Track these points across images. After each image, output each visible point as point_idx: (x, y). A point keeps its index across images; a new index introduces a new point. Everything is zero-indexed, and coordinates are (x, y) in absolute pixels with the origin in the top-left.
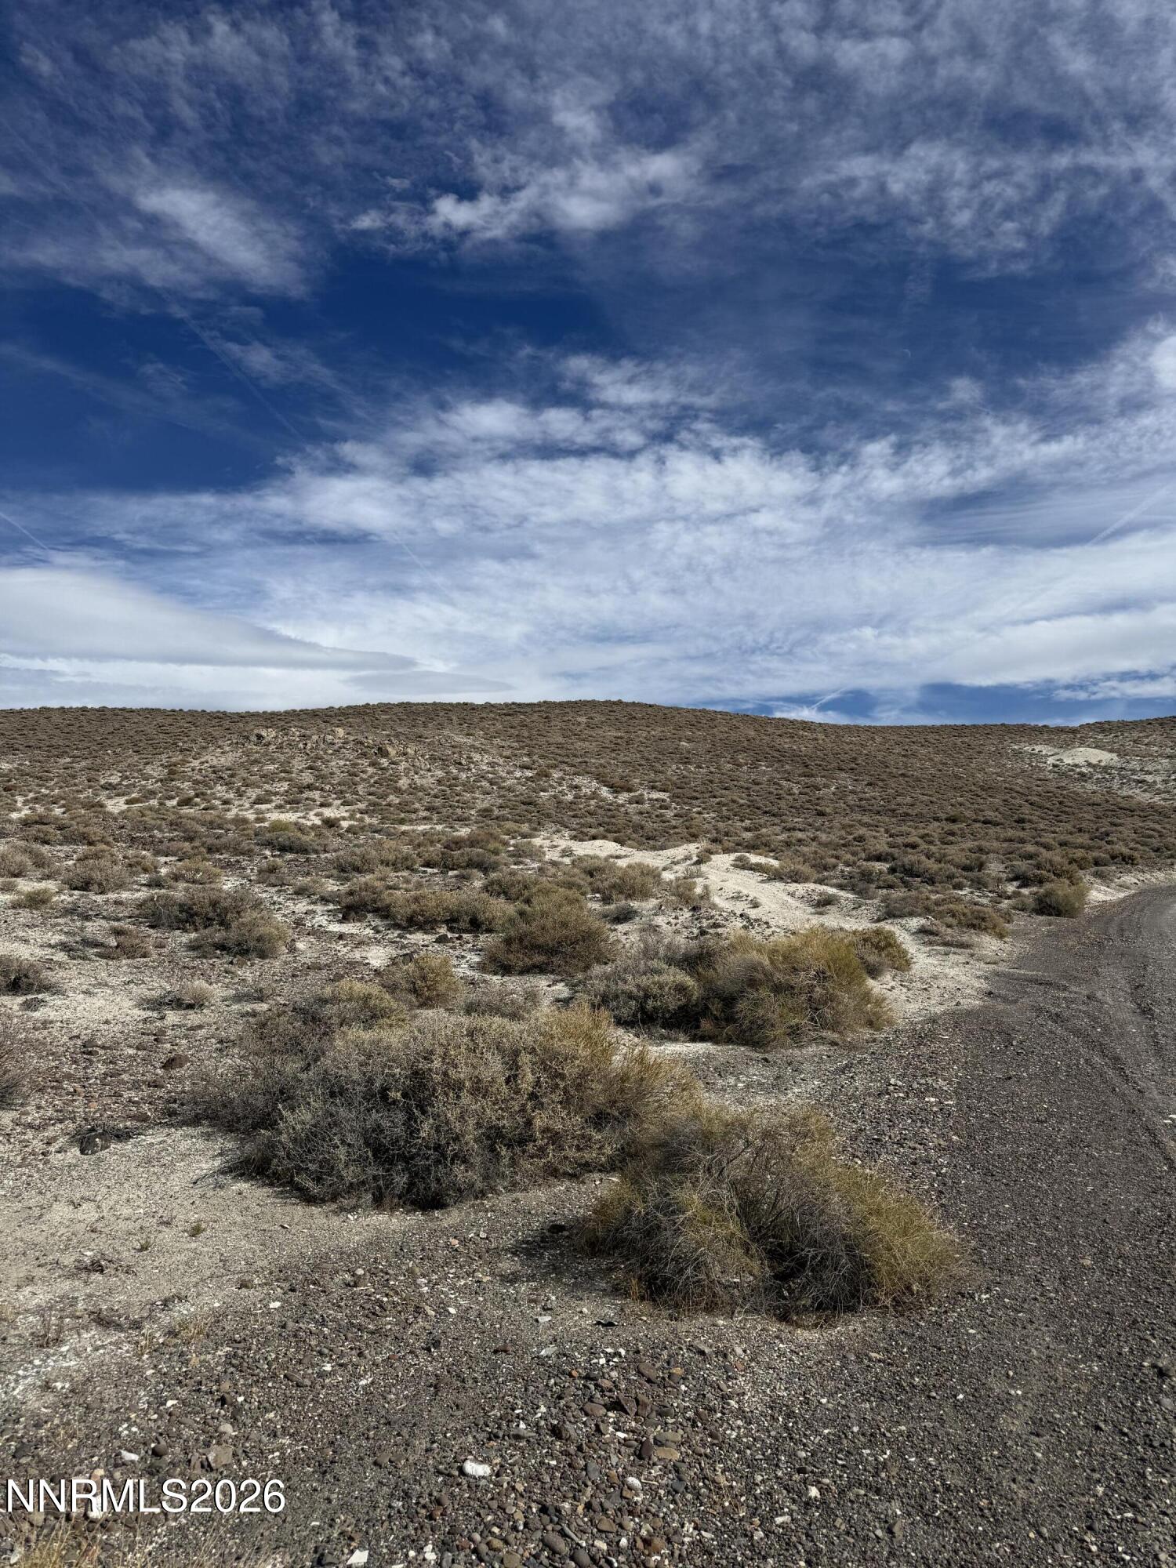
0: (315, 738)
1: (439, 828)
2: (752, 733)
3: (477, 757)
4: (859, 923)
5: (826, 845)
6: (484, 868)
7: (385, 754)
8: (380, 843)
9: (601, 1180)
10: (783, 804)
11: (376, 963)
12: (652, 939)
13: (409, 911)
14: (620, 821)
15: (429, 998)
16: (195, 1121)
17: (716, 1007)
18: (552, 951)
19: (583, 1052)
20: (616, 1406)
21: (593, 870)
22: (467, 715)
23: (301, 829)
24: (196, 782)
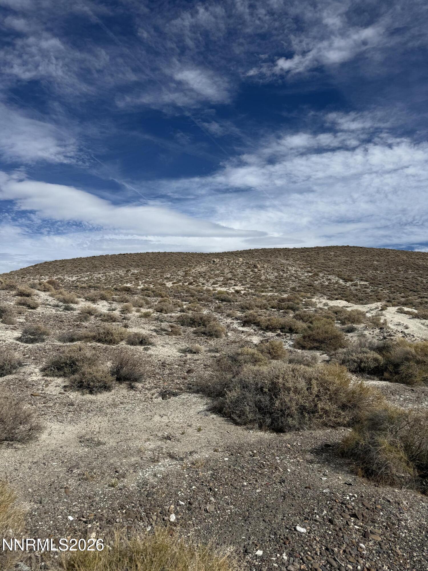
0: (232, 261)
1: (276, 294)
2: (405, 258)
3: (290, 268)
6: (293, 309)
7: (256, 267)
8: (255, 299)
9: (344, 430)
11: (255, 342)
12: (363, 340)
13: (266, 324)
14: (348, 293)
15: (275, 356)
16: (197, 392)
18: (322, 342)
19: (337, 381)
20: (354, 516)
21: (337, 312)
22: (286, 252)
23: (228, 293)
24: (194, 277)
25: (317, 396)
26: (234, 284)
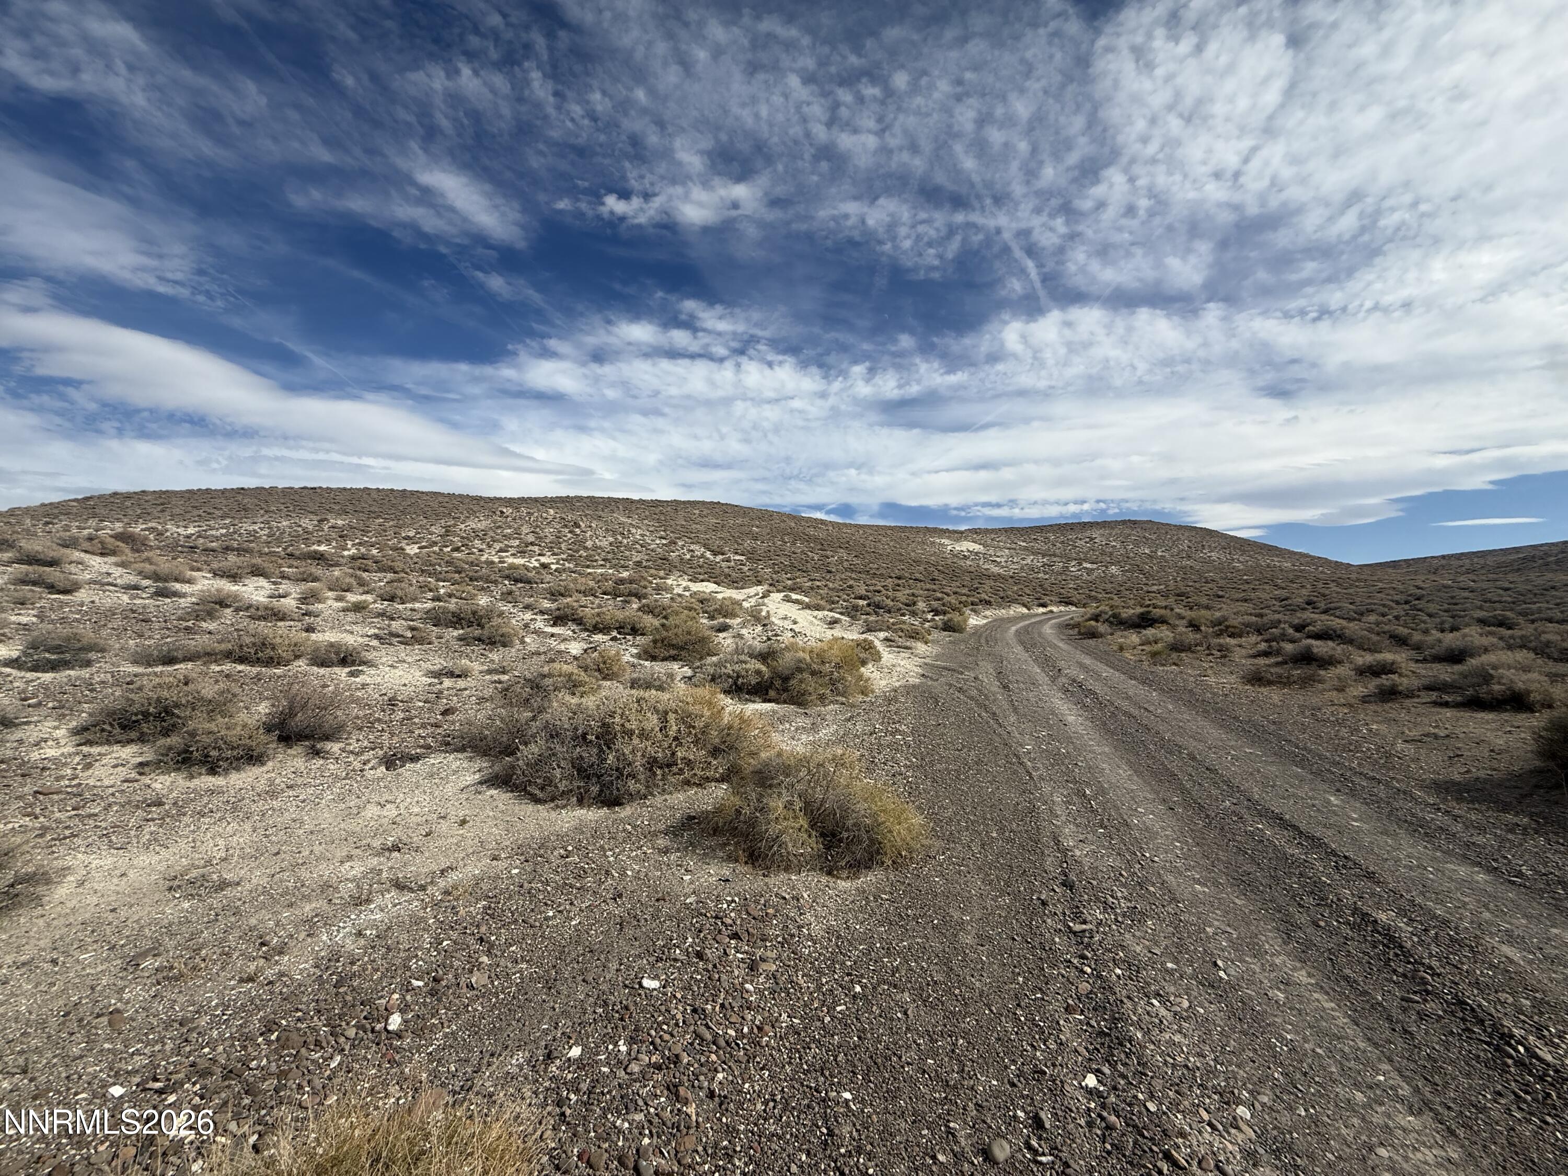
0: (536, 514)
1: (611, 571)
2: (792, 524)
3: (633, 530)
5: (833, 589)
6: (639, 597)
7: (579, 527)
8: (575, 579)
10: (809, 565)
11: (574, 652)
12: (740, 642)
13: (594, 621)
14: (718, 571)
15: (607, 675)
16: (462, 749)
17: (777, 683)
18: (682, 648)
19: (707, 713)
21: (702, 600)
22: (628, 505)
23: (527, 568)
24: (463, 538)
25: (676, 739)
26: (538, 552)
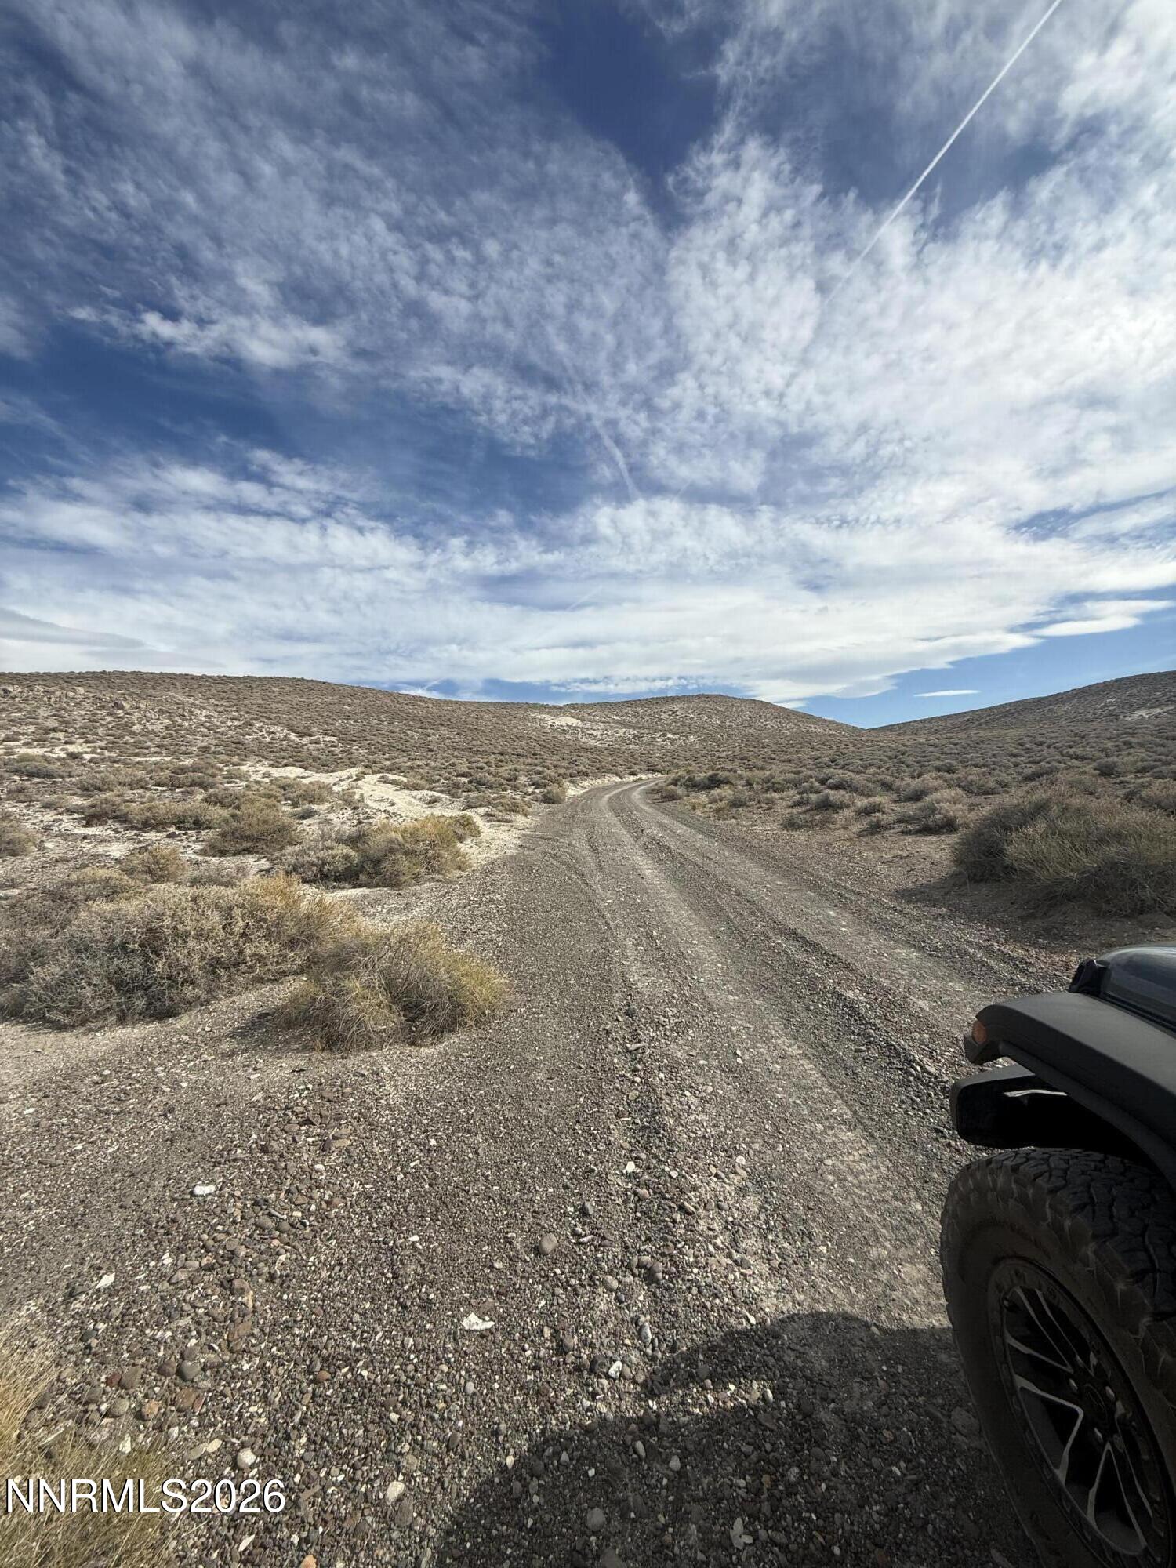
0: (58, 694)
1: (168, 759)
3: (197, 712)
4: (453, 812)
5: (434, 768)
6: (204, 786)
7: (122, 708)
8: (118, 770)
9: (294, 980)
10: (408, 744)
11: (117, 855)
12: (327, 828)
13: (144, 817)
14: (304, 754)
15: (161, 876)
17: (368, 867)
18: (257, 840)
19: (279, 904)
21: (285, 786)
22: (188, 682)
26: (63, 740)
